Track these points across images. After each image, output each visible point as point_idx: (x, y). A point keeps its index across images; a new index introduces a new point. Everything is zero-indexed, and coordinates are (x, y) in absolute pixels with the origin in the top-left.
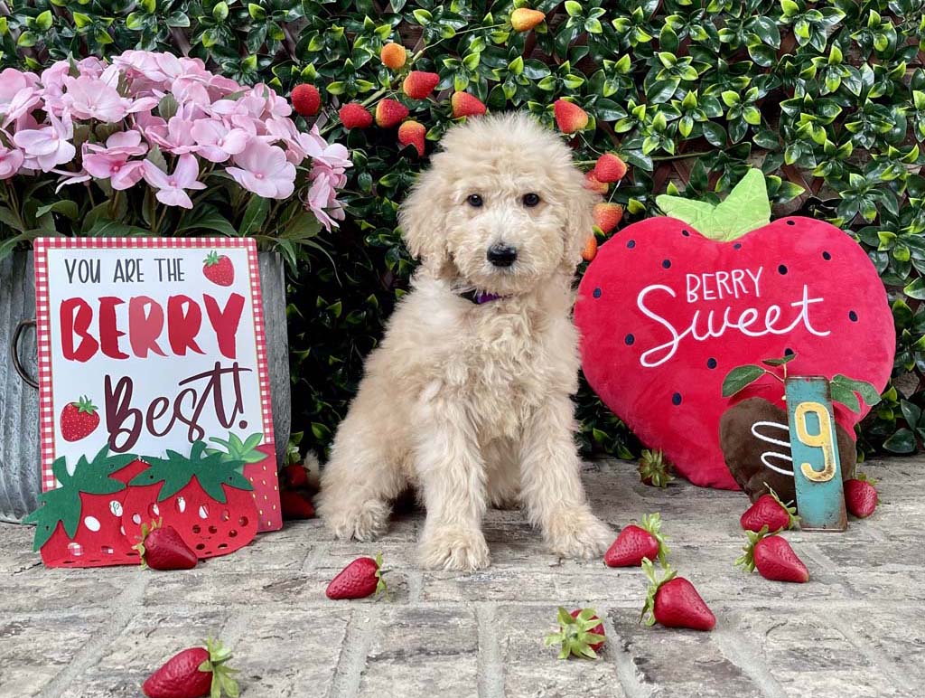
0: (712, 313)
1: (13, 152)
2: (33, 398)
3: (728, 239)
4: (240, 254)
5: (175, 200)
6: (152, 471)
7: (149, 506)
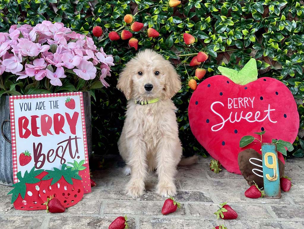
0: (236, 113)
1: (1, 66)
2: (9, 145)
5: (56, 84)
6: (49, 175)
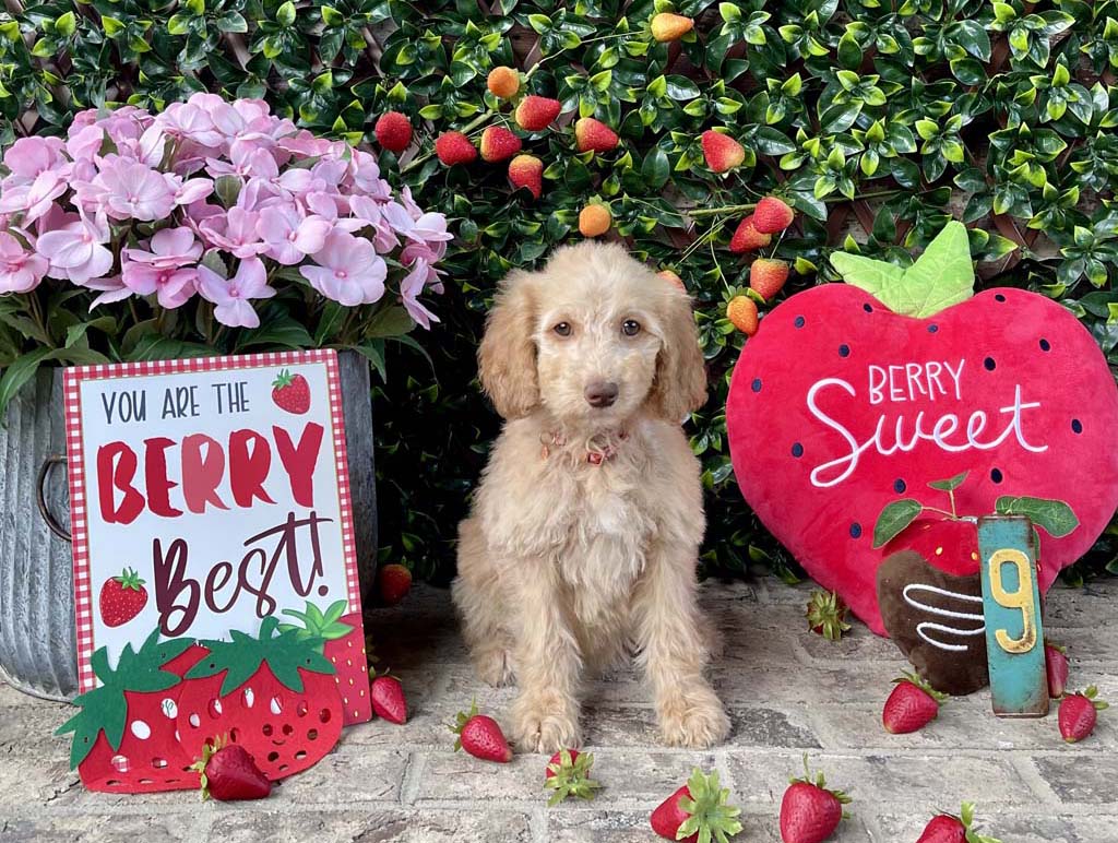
0: (900, 419)
1: (34, 257)
2: (65, 552)
3: (921, 316)
4: (318, 372)
5: (237, 320)
7: (210, 703)
